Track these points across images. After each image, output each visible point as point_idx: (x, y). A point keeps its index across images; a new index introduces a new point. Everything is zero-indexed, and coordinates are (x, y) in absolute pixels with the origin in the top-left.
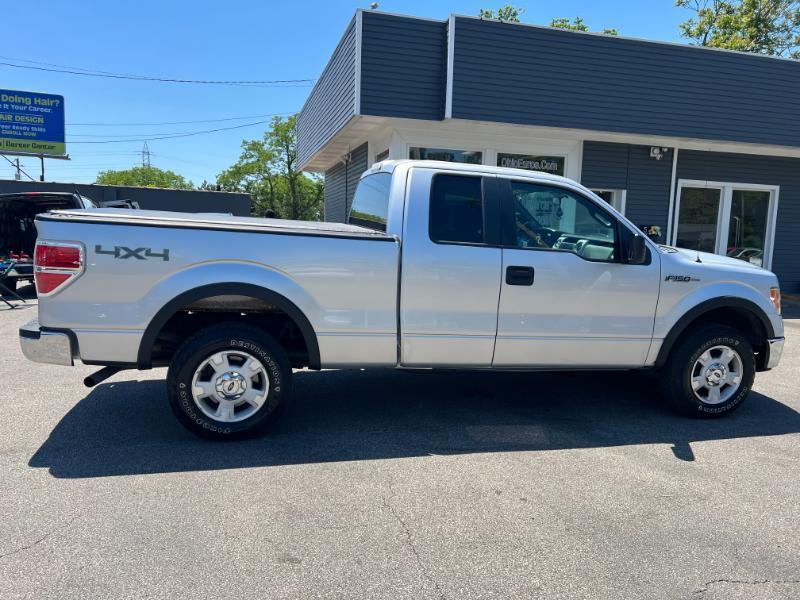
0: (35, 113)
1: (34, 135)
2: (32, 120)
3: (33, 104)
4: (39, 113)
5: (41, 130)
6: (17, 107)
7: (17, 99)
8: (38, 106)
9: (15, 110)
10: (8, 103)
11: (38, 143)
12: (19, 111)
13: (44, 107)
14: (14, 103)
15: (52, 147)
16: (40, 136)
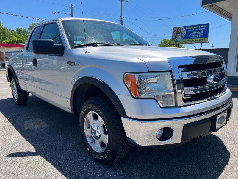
0: (200, 30)
1: (200, 37)
2: (200, 32)
3: (201, 28)
4: (202, 30)
5: (202, 35)
6: (196, 30)
7: (196, 27)
8: (202, 28)
9: (196, 31)
10: (194, 29)
11: (201, 39)
12: (197, 31)
13: (203, 28)
14: (196, 29)
15: (204, 40)
16: (201, 37)
